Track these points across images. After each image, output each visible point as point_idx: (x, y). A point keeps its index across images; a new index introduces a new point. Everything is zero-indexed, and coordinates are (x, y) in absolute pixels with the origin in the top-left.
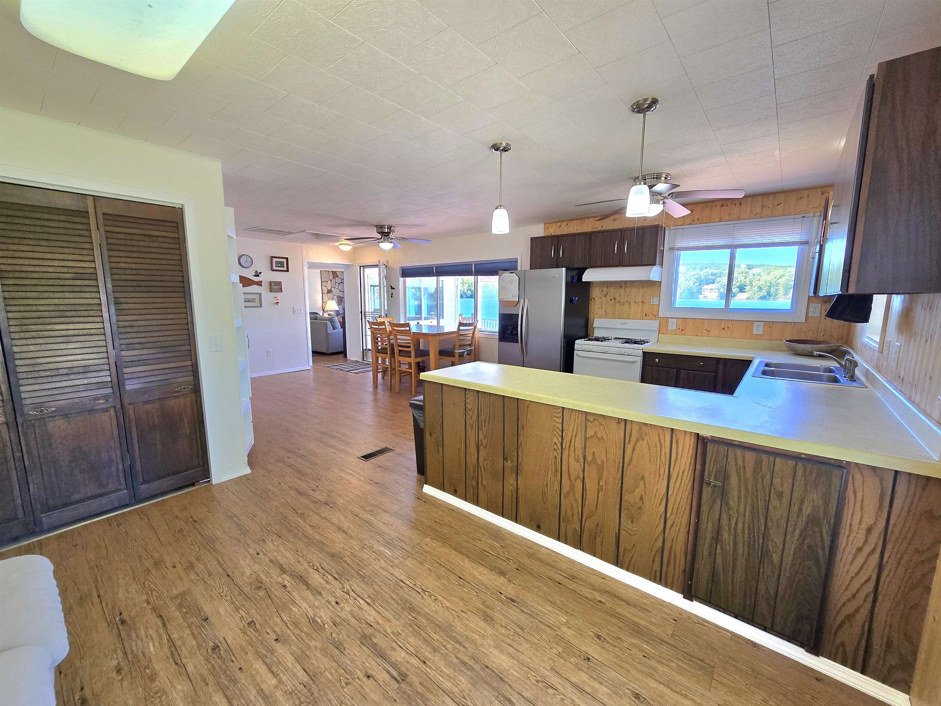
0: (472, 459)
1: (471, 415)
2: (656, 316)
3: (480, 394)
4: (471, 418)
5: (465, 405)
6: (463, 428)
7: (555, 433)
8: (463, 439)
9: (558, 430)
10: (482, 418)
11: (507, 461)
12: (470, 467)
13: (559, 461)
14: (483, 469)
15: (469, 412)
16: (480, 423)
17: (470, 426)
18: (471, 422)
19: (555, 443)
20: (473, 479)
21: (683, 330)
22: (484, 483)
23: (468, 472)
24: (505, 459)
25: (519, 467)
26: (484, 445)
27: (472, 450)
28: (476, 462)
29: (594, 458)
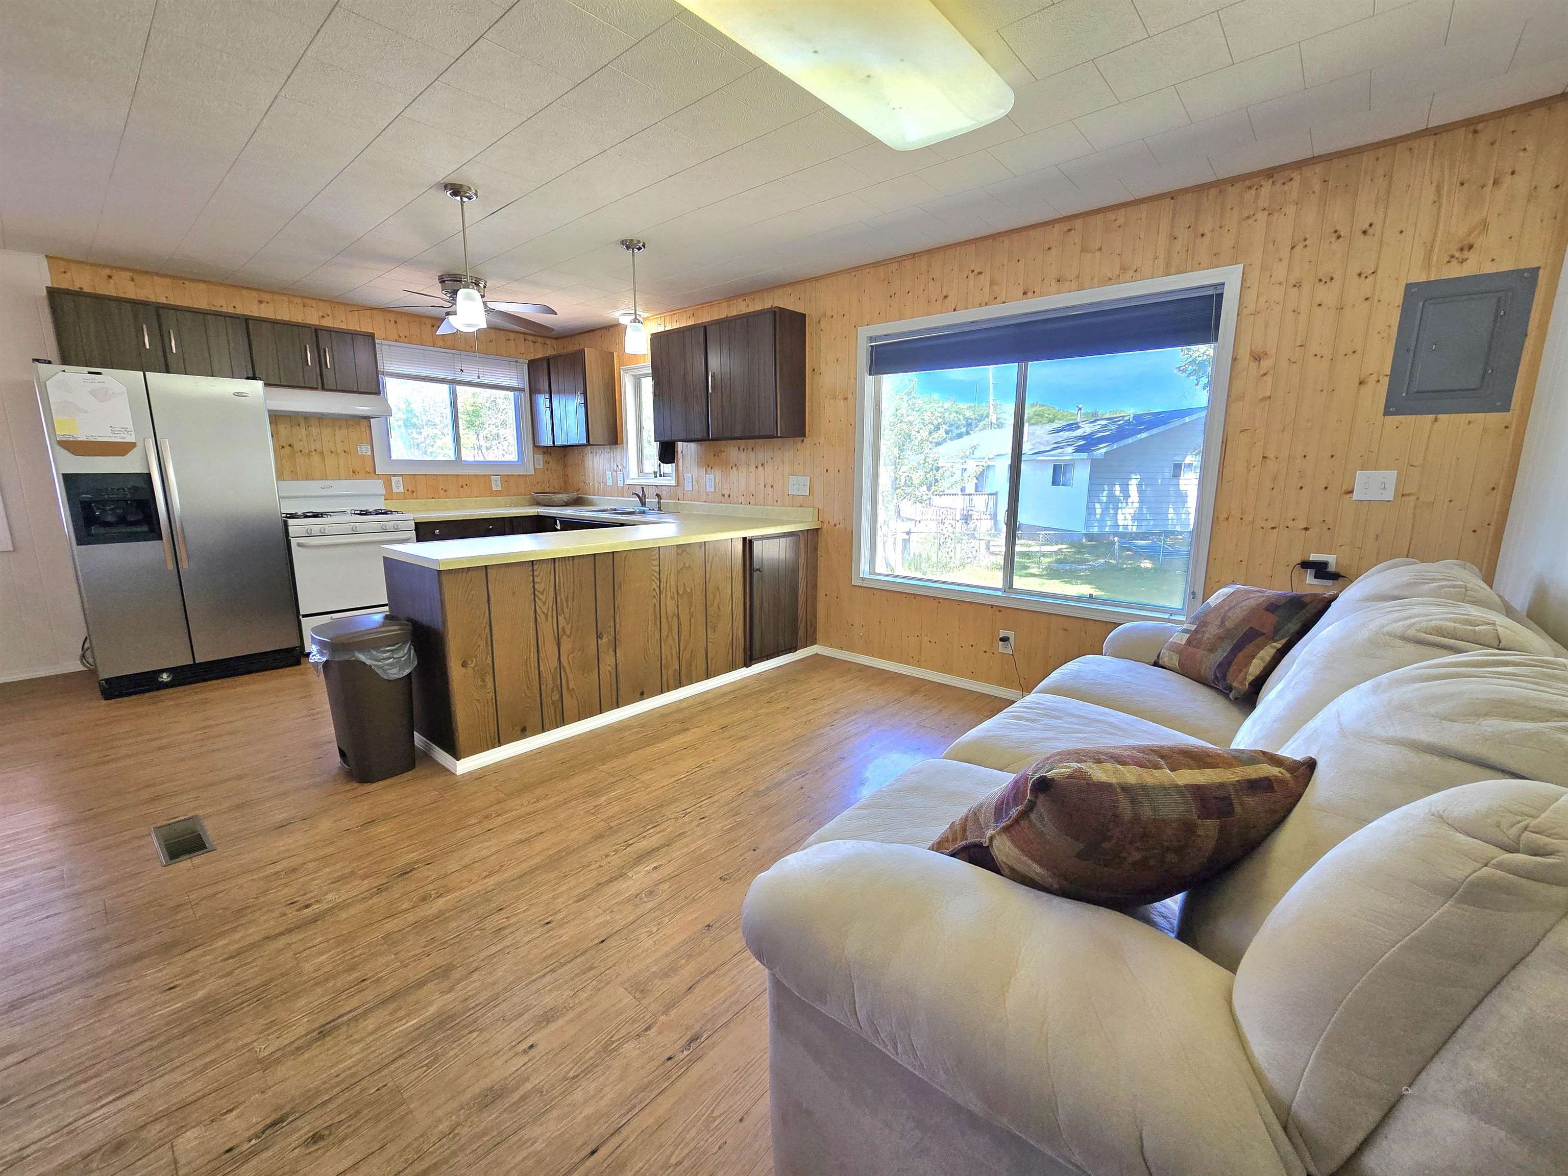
0: (549, 664)
1: (544, 600)
2: (372, 473)
3: (557, 564)
4: (544, 604)
5: (534, 587)
6: (532, 624)
7: (653, 578)
8: (533, 641)
9: (655, 574)
10: (562, 596)
11: (601, 638)
12: (547, 676)
13: (658, 607)
14: (568, 670)
15: (541, 596)
16: (559, 605)
17: (543, 616)
18: (545, 610)
19: (654, 589)
20: (553, 691)
21: (413, 492)
22: (572, 685)
23: (543, 687)
24: (599, 637)
25: (617, 637)
26: (568, 632)
27: (549, 649)
28: (556, 664)
29: (685, 590)
